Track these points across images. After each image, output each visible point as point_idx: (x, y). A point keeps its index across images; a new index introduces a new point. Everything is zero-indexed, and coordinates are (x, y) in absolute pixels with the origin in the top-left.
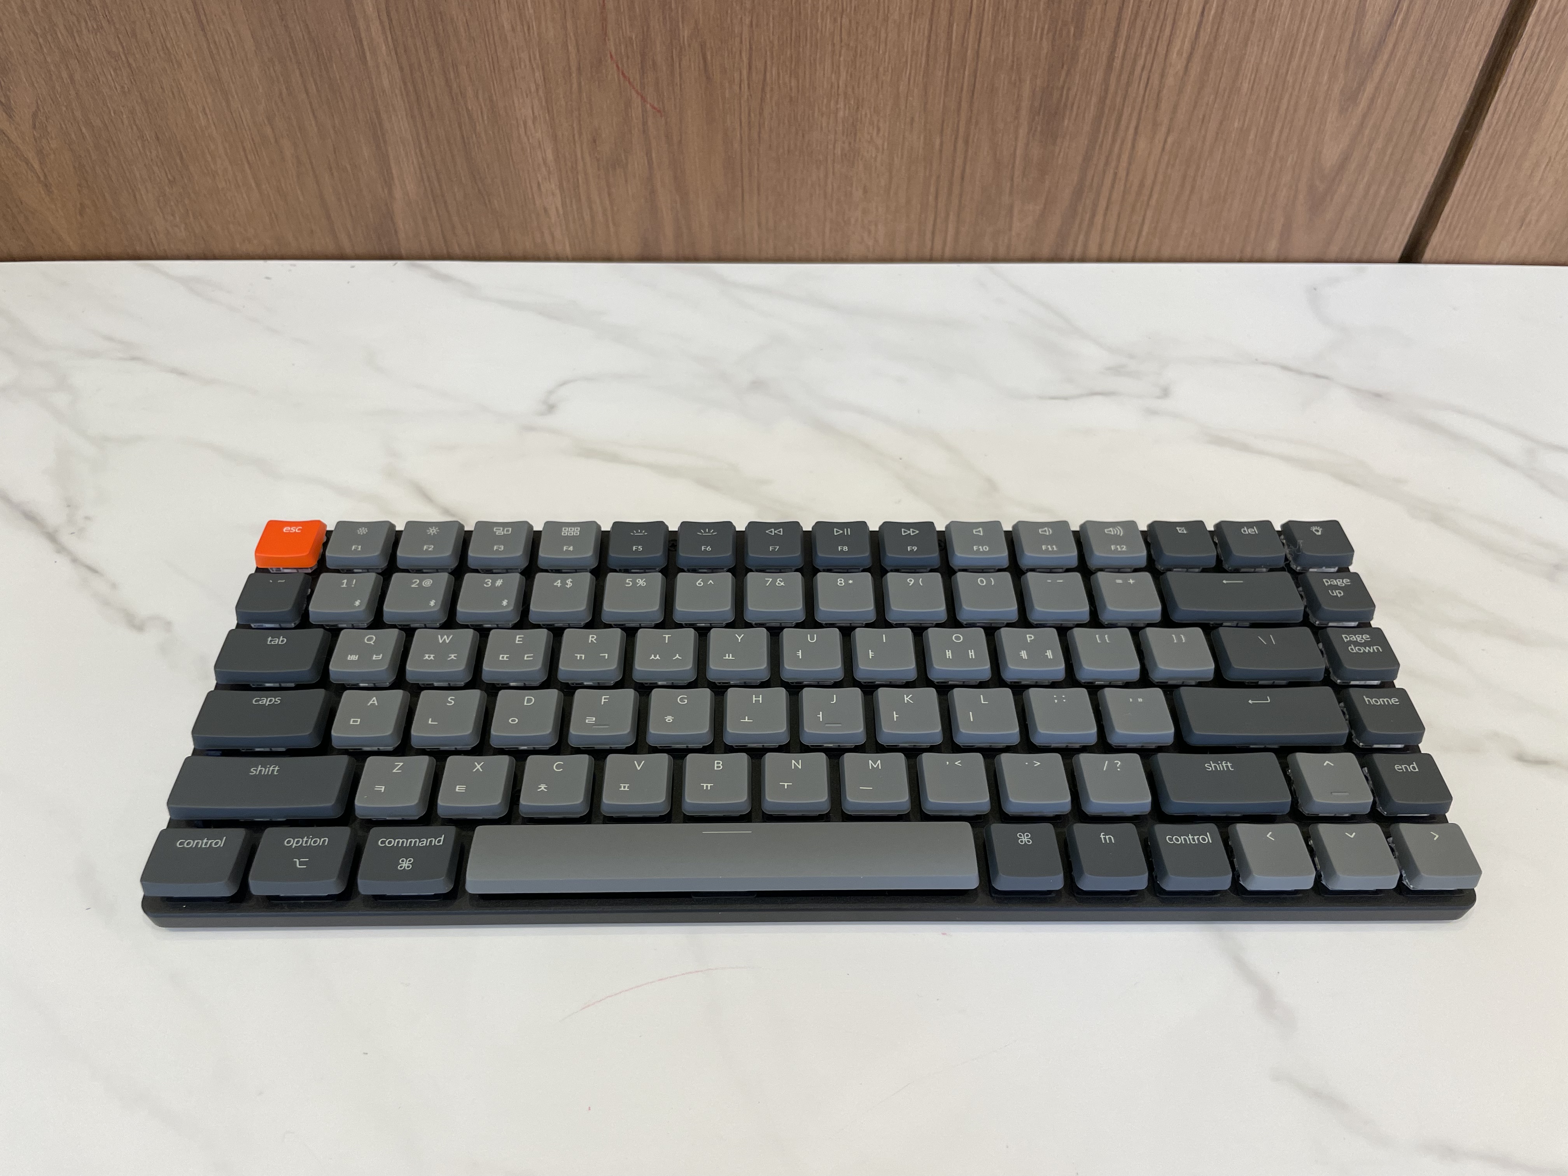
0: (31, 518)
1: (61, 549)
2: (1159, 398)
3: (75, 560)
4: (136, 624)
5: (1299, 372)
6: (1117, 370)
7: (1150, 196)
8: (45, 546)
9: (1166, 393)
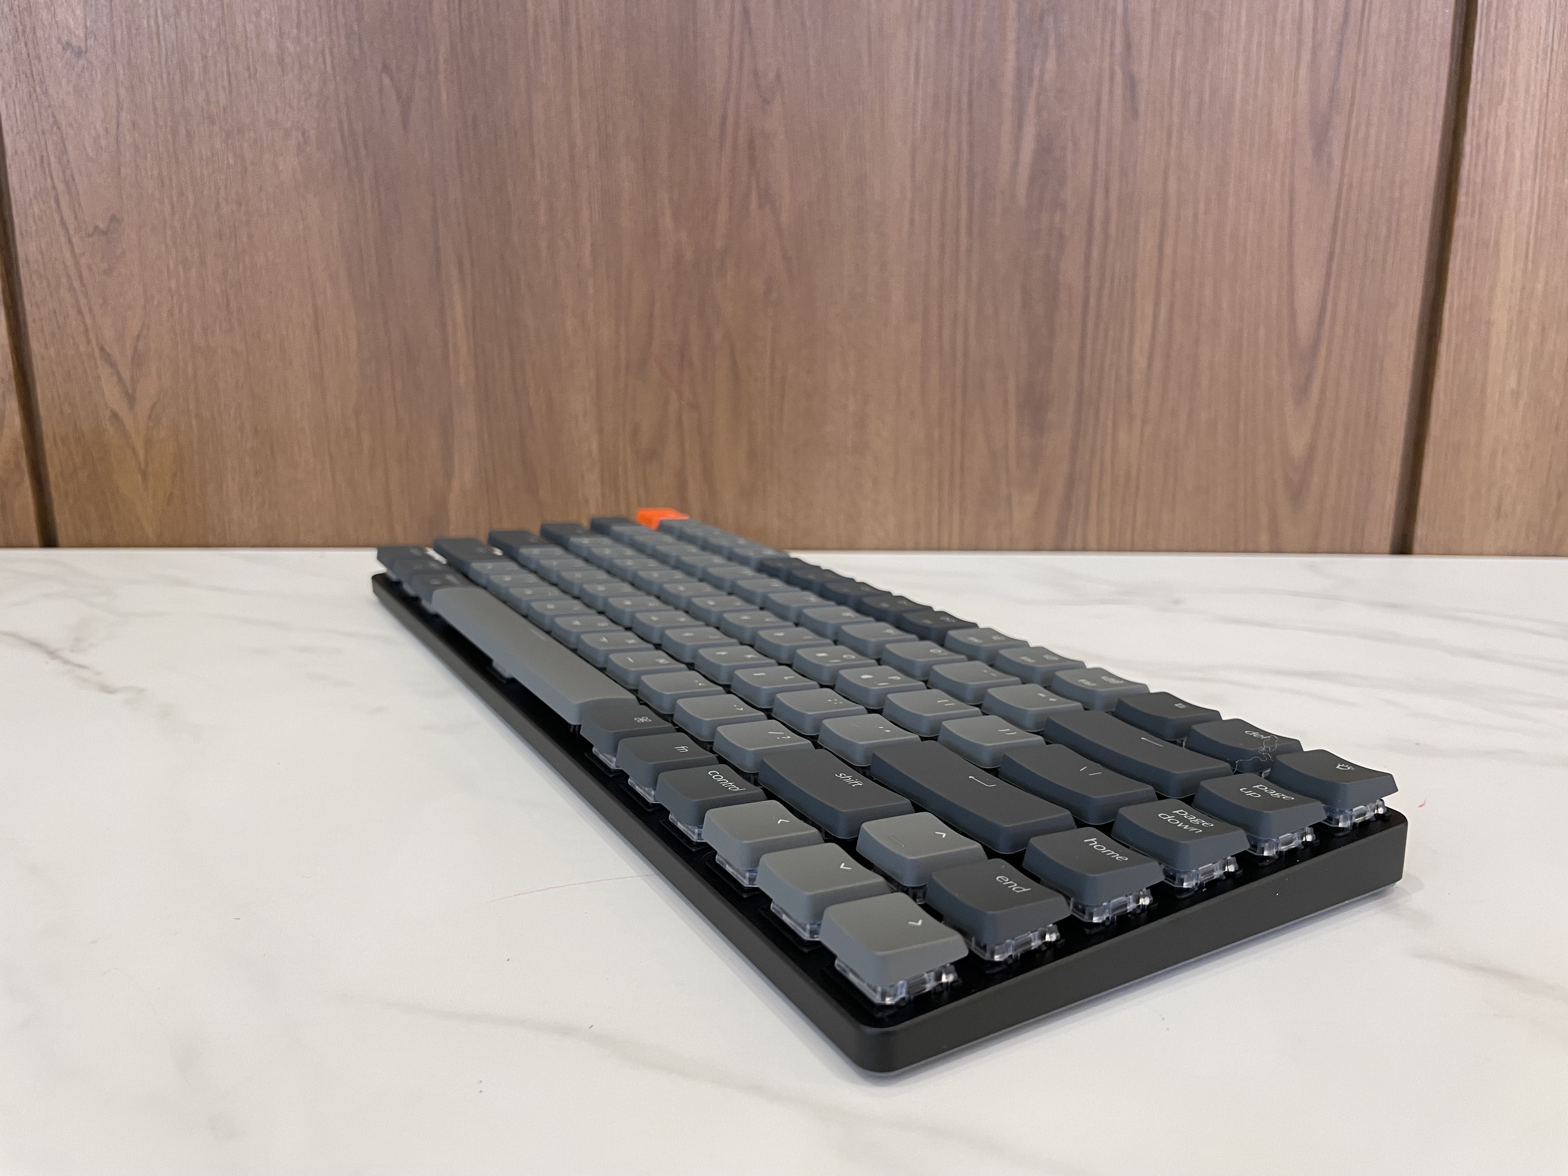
4: (109, 690)
5: (1310, 596)
6: (1125, 593)
7: (1137, 488)
9: (1178, 601)
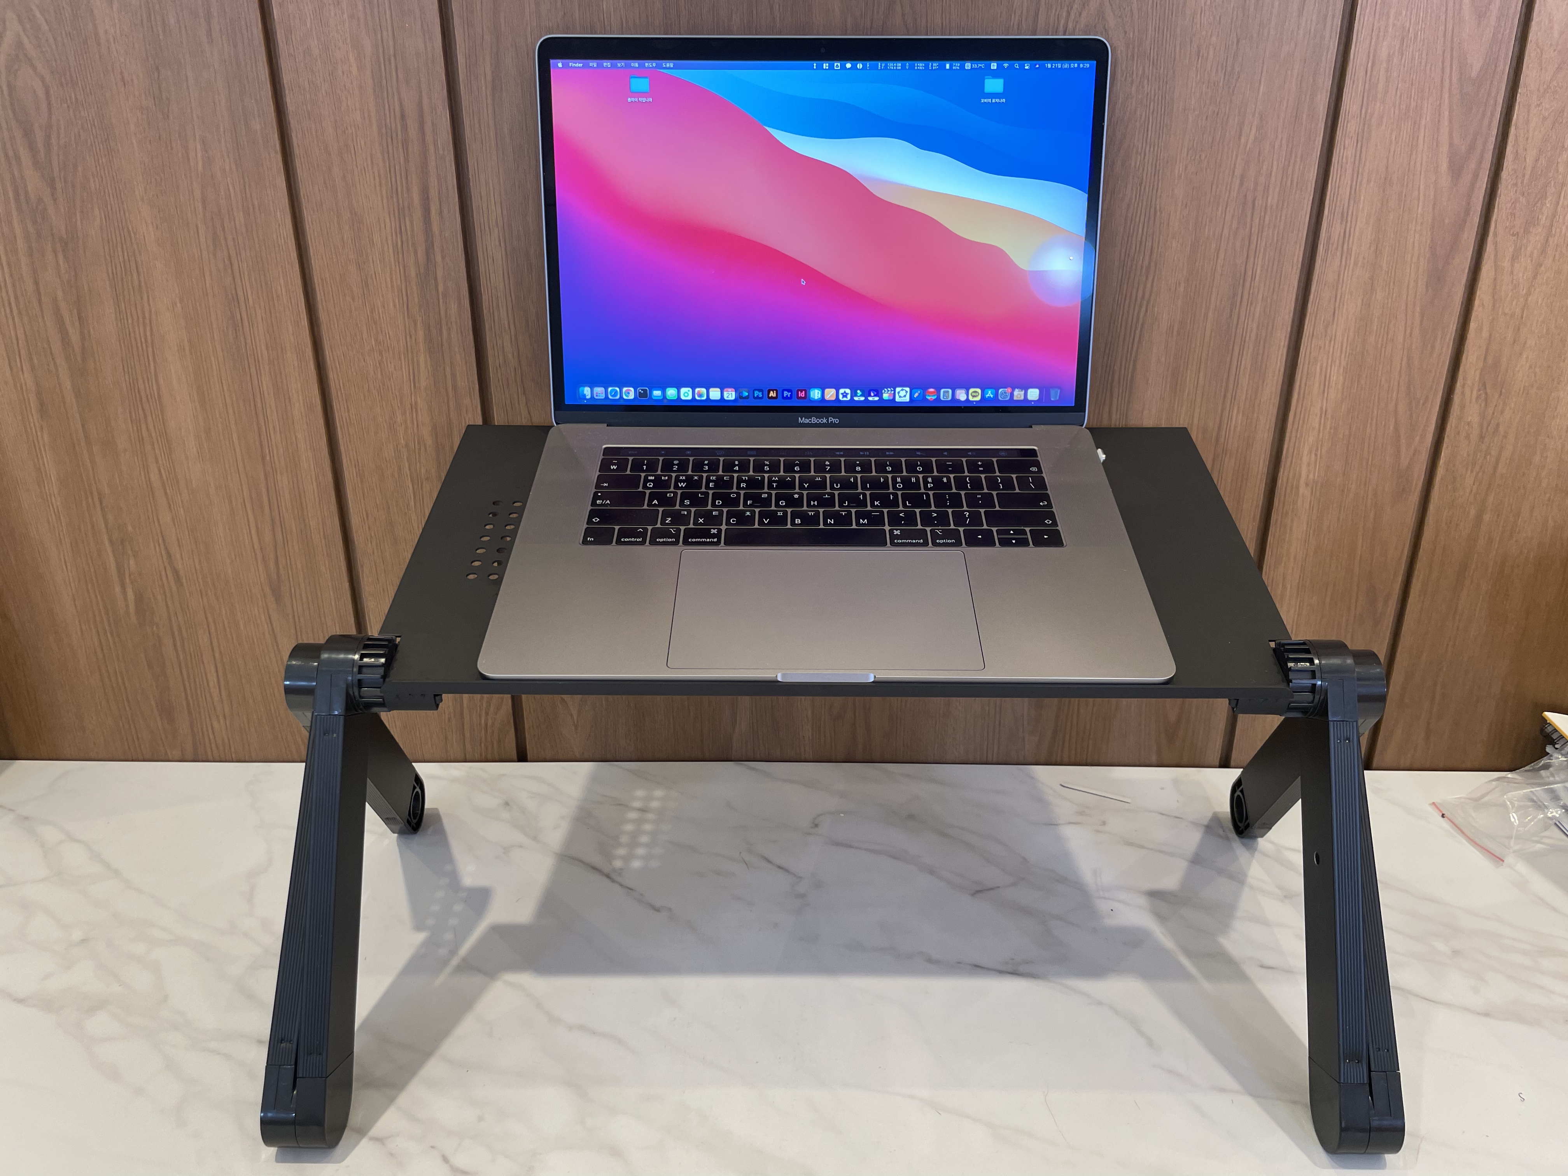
0: (595, 869)
1: (613, 881)
2: (1101, 825)
3: (621, 885)
4: (658, 910)
5: (1168, 816)
6: (1081, 813)
8: (606, 881)
9: (1104, 823)
